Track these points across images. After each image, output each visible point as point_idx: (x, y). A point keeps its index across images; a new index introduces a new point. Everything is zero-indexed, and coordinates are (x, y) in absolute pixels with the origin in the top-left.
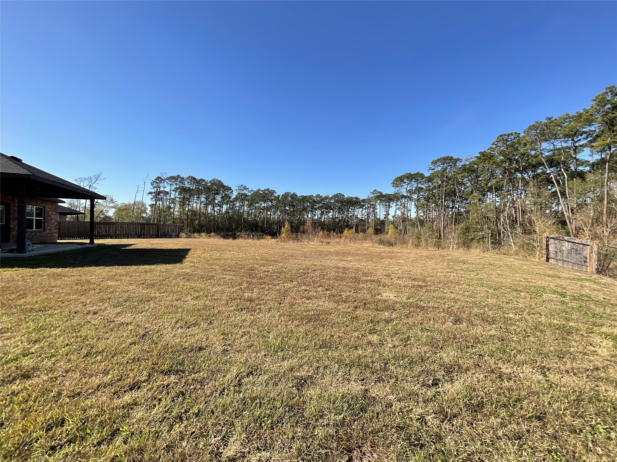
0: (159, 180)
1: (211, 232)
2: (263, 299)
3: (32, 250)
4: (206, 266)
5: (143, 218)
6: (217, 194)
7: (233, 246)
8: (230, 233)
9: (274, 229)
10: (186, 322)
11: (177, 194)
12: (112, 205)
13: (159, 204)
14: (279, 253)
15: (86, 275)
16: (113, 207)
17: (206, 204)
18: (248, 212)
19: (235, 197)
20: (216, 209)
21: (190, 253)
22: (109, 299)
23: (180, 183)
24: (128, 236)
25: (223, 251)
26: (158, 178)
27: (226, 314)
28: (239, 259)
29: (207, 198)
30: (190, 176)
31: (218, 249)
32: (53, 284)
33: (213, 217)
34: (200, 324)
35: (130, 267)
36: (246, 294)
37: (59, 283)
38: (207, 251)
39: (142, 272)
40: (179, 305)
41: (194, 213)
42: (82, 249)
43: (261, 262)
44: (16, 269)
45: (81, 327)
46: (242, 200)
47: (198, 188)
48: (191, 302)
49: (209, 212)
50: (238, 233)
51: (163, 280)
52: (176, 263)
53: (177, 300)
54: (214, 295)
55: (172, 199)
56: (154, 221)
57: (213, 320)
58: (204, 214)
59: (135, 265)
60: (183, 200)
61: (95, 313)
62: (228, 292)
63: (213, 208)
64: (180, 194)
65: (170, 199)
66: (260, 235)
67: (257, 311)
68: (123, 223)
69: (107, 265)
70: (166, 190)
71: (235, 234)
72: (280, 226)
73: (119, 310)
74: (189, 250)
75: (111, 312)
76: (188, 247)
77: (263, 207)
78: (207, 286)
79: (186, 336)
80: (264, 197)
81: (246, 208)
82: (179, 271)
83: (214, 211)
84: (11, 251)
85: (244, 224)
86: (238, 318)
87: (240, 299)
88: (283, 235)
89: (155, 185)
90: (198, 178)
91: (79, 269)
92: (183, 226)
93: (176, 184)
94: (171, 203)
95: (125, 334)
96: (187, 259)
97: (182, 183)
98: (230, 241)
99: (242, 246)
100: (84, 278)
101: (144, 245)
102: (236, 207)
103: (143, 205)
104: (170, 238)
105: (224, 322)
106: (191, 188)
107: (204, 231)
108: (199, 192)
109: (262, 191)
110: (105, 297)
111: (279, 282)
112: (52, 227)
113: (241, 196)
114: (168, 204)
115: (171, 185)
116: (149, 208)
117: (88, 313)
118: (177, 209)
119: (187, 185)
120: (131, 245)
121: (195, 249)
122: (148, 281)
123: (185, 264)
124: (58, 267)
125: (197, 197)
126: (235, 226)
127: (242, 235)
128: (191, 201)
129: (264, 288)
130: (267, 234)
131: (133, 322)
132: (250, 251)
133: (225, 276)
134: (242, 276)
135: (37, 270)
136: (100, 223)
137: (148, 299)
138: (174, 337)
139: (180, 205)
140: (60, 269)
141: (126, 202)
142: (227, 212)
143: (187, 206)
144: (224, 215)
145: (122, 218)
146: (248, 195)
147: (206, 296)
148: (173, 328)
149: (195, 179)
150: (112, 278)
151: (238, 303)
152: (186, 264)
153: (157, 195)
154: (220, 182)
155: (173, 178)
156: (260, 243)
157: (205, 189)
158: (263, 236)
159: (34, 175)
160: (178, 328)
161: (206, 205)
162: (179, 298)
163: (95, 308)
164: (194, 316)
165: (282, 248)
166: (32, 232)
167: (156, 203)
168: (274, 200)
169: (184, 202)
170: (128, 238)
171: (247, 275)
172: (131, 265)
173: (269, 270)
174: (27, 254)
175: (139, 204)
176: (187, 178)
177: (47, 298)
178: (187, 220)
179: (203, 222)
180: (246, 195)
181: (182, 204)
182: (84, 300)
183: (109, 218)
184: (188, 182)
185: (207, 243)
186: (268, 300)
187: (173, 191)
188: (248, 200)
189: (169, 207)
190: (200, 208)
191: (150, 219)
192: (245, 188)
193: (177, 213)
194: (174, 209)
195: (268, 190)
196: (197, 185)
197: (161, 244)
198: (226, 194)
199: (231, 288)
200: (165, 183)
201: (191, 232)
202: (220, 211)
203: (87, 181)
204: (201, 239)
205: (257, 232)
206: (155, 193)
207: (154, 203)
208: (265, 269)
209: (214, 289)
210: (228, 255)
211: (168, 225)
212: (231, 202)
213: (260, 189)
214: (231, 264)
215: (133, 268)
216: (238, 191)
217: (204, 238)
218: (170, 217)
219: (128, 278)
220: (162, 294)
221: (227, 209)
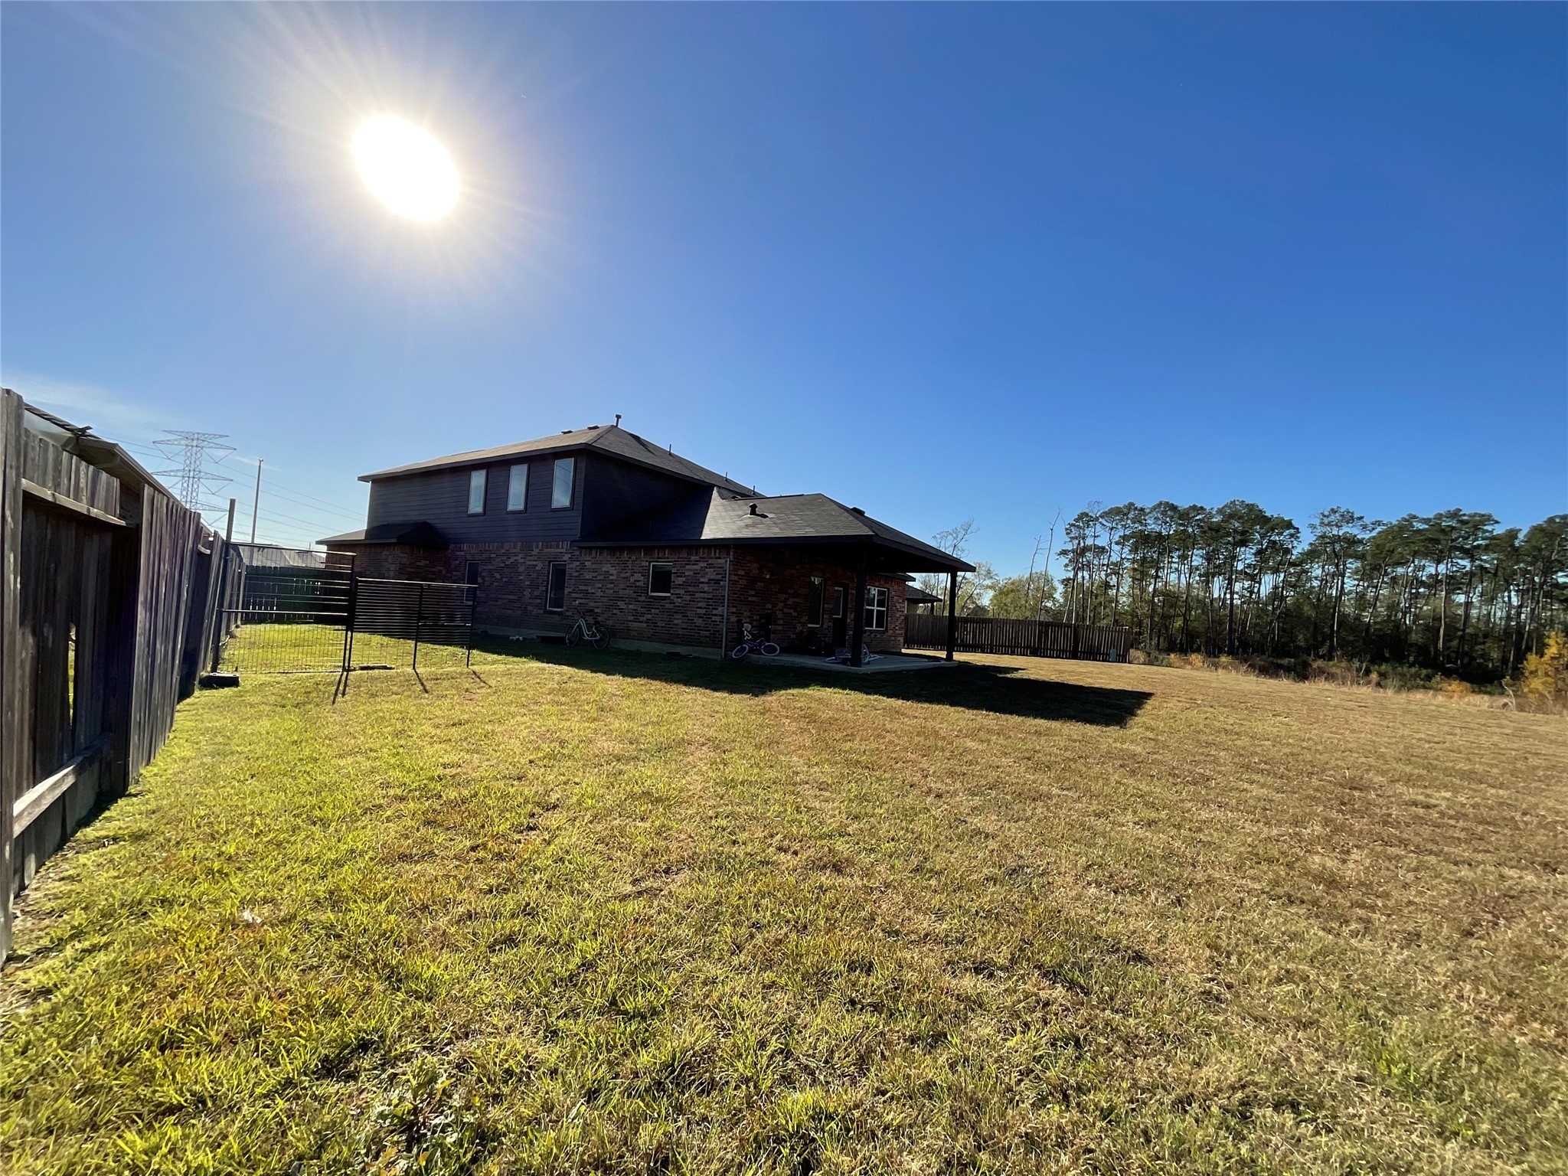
0: (1085, 519)
1: (1221, 651)
2: (1386, 895)
3: (869, 663)
4: (1189, 746)
5: (1047, 610)
6: (1243, 543)
7: (1290, 699)
8: (1286, 661)
9: (1485, 656)
10: (1111, 876)
11: (1126, 550)
12: (988, 582)
13: (1083, 577)
14: (1497, 751)
15: (934, 719)
16: (990, 587)
17: (1206, 575)
18: (1361, 597)
19: (1307, 548)
20: (1237, 587)
21: (1149, 705)
22: (964, 774)
23: (1134, 523)
24: (1012, 650)
25: (1252, 710)
26: (1080, 518)
27: (1233, 895)
28: (1305, 744)
29: (1209, 558)
30: (1161, 503)
31: (1238, 702)
32: (888, 726)
33: (1227, 612)
34: (1149, 893)
35: (1009, 716)
36: (1317, 859)
37: (895, 726)
38: (1199, 706)
39: (1029, 733)
40: (1100, 829)
41: (1170, 598)
42: (935, 668)
43: (1400, 766)
44: (847, 691)
45: (916, 815)
46: (1336, 558)
47: (1184, 531)
48: (1131, 830)
49: (1216, 595)
50: (1319, 663)
51: (1071, 760)
52: (1107, 725)
53: (1098, 815)
54: (1200, 830)
55: (1113, 564)
56: (1069, 618)
57: (1188, 897)
58: (1200, 602)
59: (1019, 715)
60: (1142, 565)
61: (939, 796)
62: (1249, 835)
63: (1230, 583)
64: (1134, 550)
65: (1108, 566)
66: (1417, 675)
67: (1353, 926)
68: (1005, 622)
69: (969, 707)
70: (1100, 542)
71: (1306, 665)
72: (1518, 649)
73: (977, 801)
74: (1147, 696)
75: (965, 802)
76: (1146, 689)
77: (1430, 576)
78: (1182, 801)
79: (1106, 910)
80: (1437, 541)
81: (1350, 584)
82: (1114, 745)
83: (1232, 593)
84: (844, 662)
85: (1343, 634)
86: (1273, 921)
87: (1290, 866)
88: (1536, 683)
89: (1075, 533)
90: (1183, 504)
91: (926, 705)
92: (1140, 634)
93: (1125, 527)
94: (1111, 574)
95: (980, 855)
96: (1137, 719)
97: (1140, 522)
98: (1283, 686)
99: (1325, 706)
100: (930, 724)
101: (1043, 672)
102: (1310, 579)
103: (1048, 581)
104: (1103, 661)
105: (1219, 913)
106: (1164, 533)
107: (1198, 650)
108: (1185, 542)
109: (1426, 521)
110: (958, 769)
111: (1480, 857)
112: (896, 627)
113: (1333, 543)
114: (1104, 577)
115: (1112, 529)
116: (1060, 588)
117: (929, 792)
118: (1125, 589)
119: (1152, 526)
120: (1017, 670)
121: (1166, 696)
122: (1040, 755)
123: (1131, 732)
124: (897, 696)
125: (1179, 557)
126: (1306, 640)
127: (1334, 670)
128: (1163, 568)
129: (1398, 858)
130: (1448, 674)
131: (997, 836)
132: (1355, 726)
133: (1246, 786)
134: (1308, 797)
135: (872, 697)
136: (966, 620)
137: (1033, 794)
138: (1077, 900)
139: (1134, 579)
140: (900, 702)
141: (1015, 577)
142: (1276, 595)
143: (1153, 581)
144: (1266, 605)
145: (1006, 610)
146: (1360, 542)
147: (1174, 826)
148: (1078, 878)
149: (1174, 508)
150: (972, 735)
151: (1278, 875)
152: (1135, 730)
153: (1079, 556)
154: (1251, 508)
155: (1116, 512)
156: (1409, 702)
157: (1205, 532)
158: (1429, 678)
159: (876, 535)
160: (1089, 884)
161: (1207, 578)
162: (1103, 812)
163: (939, 785)
164: (1134, 868)
165: (1519, 733)
166: (872, 632)
167: (1076, 575)
168: (1486, 549)
169: (1143, 570)
170: (1013, 653)
171: (1329, 799)
172: (1011, 713)
173: (1433, 801)
174: (864, 669)
175: (1039, 578)
176: (1154, 508)
177: (877, 749)
178: (1152, 618)
179: (1196, 624)
180: (1352, 541)
181: (1138, 577)
182: (926, 766)
183: (983, 609)
184: (1157, 519)
185: (1201, 683)
186: (1410, 903)
187: (1117, 543)
188: (1361, 557)
189: (1107, 585)
190: (1189, 584)
191: (1060, 613)
192: (1349, 518)
193: (1125, 599)
194: (1118, 590)
195: (1455, 515)
196: (1181, 525)
197: (1081, 673)
198: (1275, 542)
199: (1261, 825)
200: (1098, 526)
201: (1160, 651)
202: (1251, 593)
203: (950, 537)
204: (1187, 671)
205: (1401, 663)
206: (1073, 551)
207: (1071, 575)
208: (1410, 793)
209: (1205, 815)
210: (1267, 725)
211: (1101, 629)
212: (1293, 564)
213: (1415, 517)
214: (1273, 752)
215: (1015, 719)
216: (1319, 531)
217: (1198, 669)
218: (1107, 610)
219: (1001, 741)
220: (1065, 792)
221: (1276, 587)
